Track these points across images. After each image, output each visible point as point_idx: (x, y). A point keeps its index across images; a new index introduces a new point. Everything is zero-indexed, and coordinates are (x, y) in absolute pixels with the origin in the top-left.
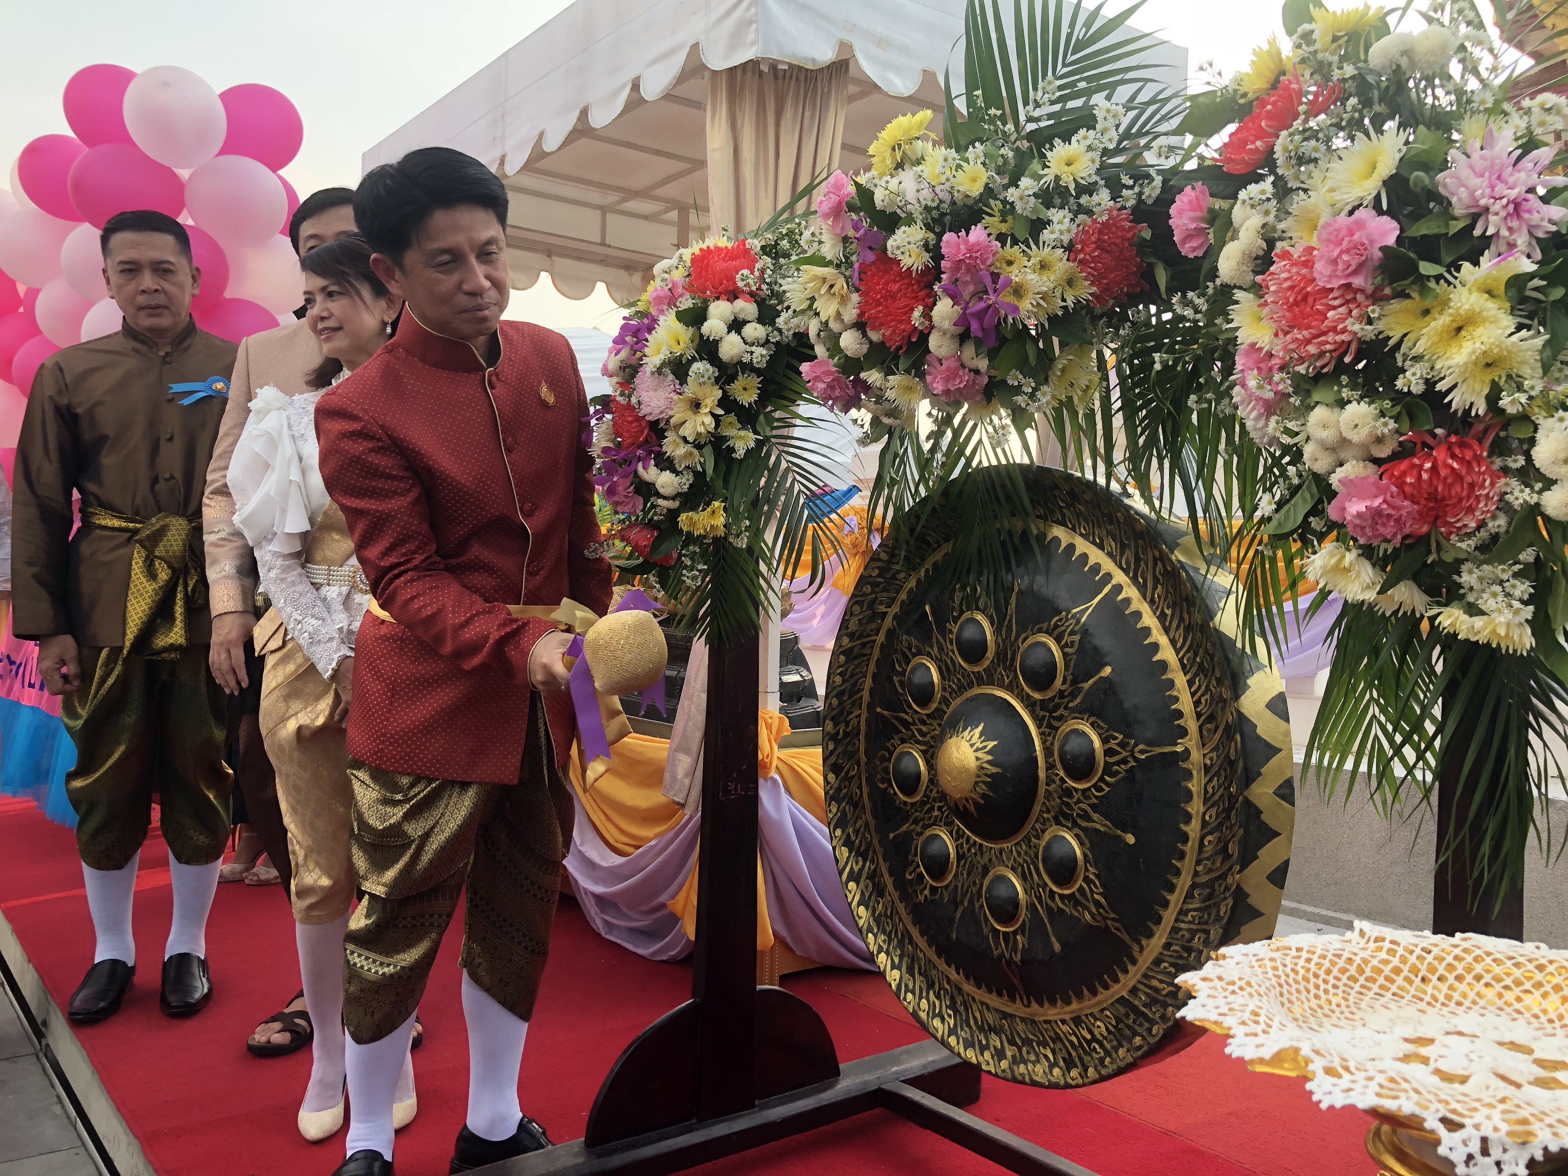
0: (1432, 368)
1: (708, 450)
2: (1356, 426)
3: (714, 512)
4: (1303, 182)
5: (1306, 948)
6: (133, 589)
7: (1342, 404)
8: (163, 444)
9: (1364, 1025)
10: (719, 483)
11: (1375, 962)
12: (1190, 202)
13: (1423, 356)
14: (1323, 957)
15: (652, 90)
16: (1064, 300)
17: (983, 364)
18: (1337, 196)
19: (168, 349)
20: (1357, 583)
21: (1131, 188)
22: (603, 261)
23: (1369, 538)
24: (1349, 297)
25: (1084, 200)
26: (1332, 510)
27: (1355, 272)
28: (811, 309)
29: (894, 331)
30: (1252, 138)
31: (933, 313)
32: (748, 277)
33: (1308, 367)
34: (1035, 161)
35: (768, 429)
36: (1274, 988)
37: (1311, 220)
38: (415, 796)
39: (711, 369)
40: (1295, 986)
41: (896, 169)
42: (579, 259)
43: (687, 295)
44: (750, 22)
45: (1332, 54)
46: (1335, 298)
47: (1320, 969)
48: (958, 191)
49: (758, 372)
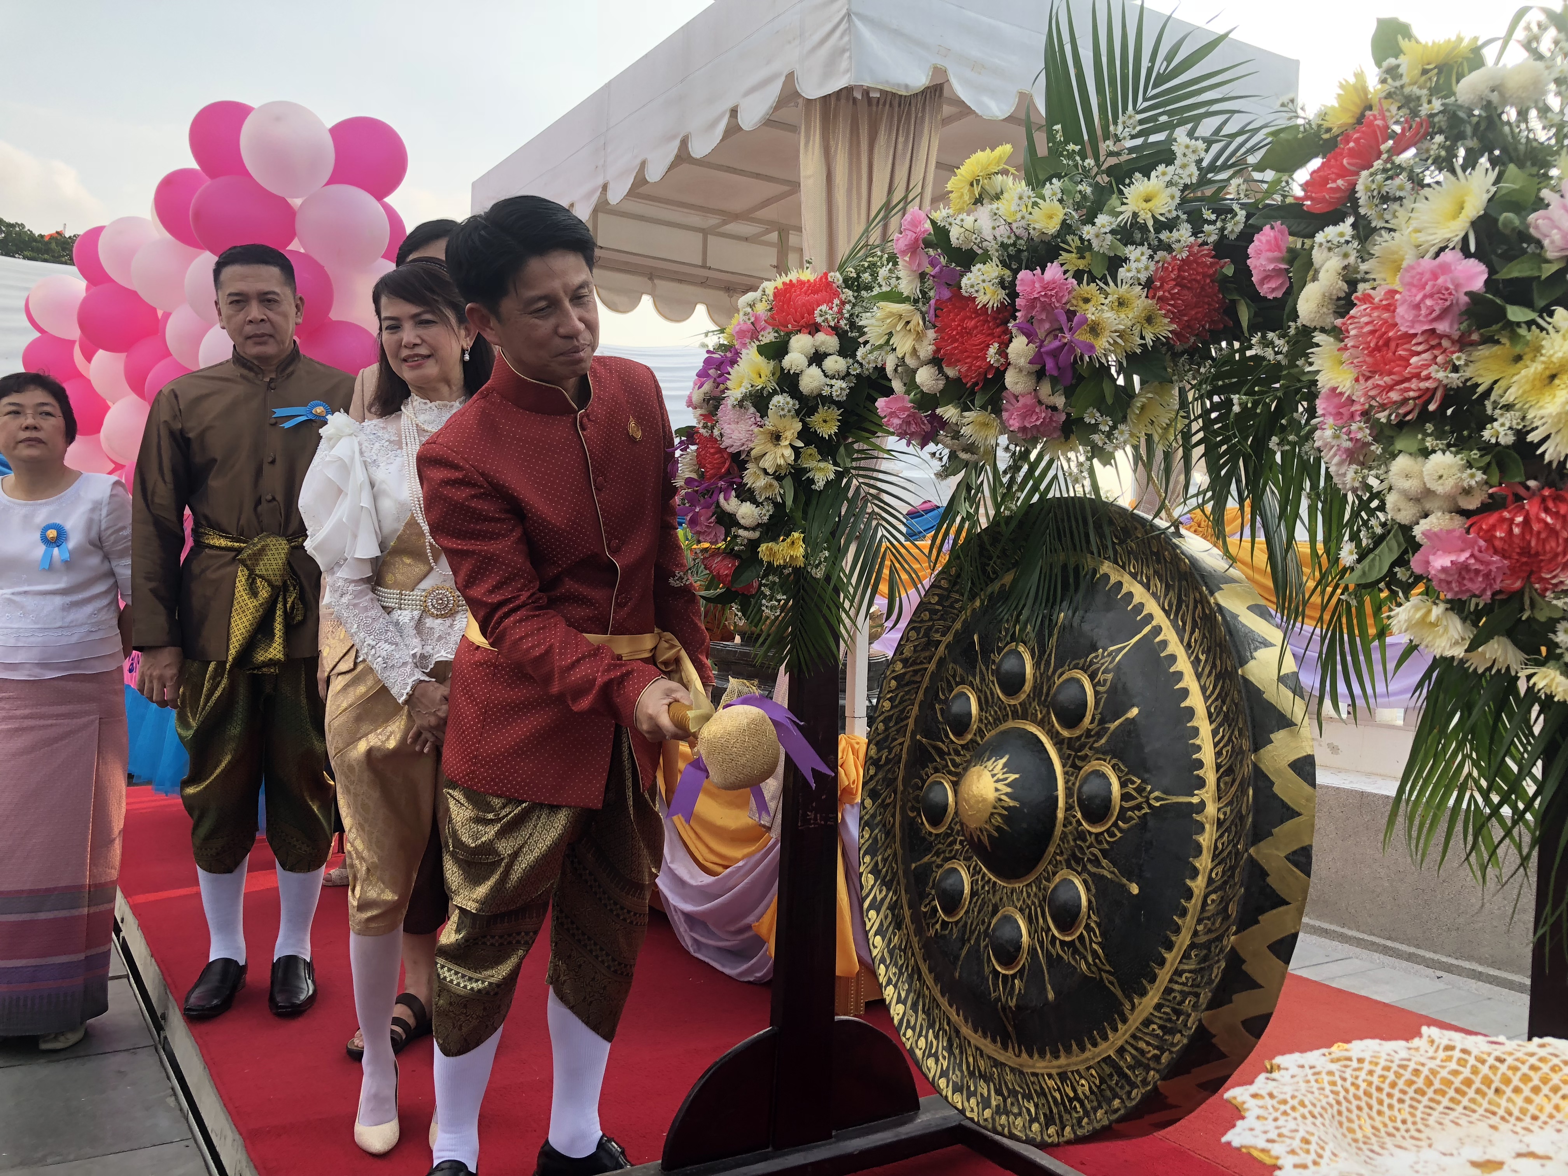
0: (1523, 418)
1: (788, 482)
2: (1441, 477)
3: (793, 543)
4: (1387, 222)
5: (1368, 1059)
6: (236, 606)
7: (1426, 453)
8: (266, 467)
9: (1430, 1146)
10: (799, 514)
11: (1444, 1073)
12: (1268, 242)
13: (1514, 405)
14: (1387, 1069)
15: (749, 120)
16: (1143, 338)
17: (1060, 401)
18: (1421, 238)
19: (273, 376)
20: (1445, 638)
21: (1213, 223)
22: (704, 283)
23: (1457, 593)
24: (1433, 343)
25: (1164, 235)
26: (1416, 562)
27: (1439, 318)
28: (888, 345)
29: (970, 367)
30: (1333, 176)
31: (1009, 350)
32: (826, 313)
33: (1390, 415)
34: (1114, 196)
35: (848, 460)
36: (1331, 1106)
37: (1395, 261)
38: (507, 815)
39: (791, 402)
40: (1355, 1103)
41: (975, 204)
42: (680, 281)
43: (770, 329)
44: (844, 51)
45: (1420, 88)
46: (1420, 344)
47: (1383, 1082)
48: (1034, 229)
49: (839, 404)
